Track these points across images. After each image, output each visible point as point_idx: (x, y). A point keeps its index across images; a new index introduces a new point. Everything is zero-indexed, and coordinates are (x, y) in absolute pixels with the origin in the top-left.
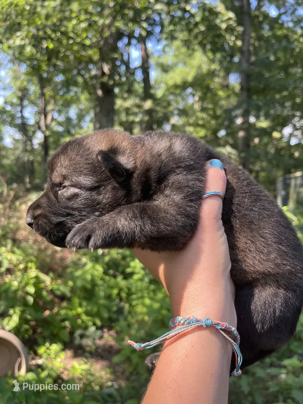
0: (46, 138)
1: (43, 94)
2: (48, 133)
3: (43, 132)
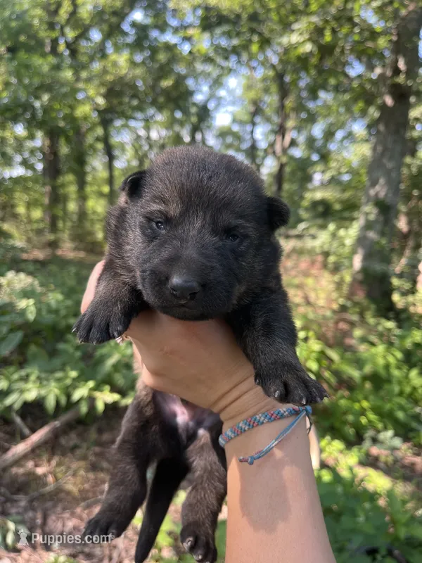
0: (282, 166)
1: (282, 107)
2: (284, 160)
3: (278, 158)
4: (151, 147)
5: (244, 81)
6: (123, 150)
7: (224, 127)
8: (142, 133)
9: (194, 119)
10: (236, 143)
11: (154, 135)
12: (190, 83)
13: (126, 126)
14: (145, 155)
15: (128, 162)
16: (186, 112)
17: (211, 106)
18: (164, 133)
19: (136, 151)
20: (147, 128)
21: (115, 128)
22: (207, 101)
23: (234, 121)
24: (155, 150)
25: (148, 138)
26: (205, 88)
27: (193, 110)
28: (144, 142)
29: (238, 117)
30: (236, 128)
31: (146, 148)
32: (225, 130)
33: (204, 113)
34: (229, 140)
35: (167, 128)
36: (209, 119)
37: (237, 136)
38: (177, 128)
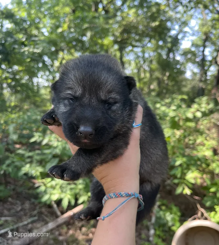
4: (145, 62)
5: (200, 22)
6: (130, 64)
7: (186, 49)
8: (140, 54)
9: (169, 45)
10: (193, 58)
11: (146, 55)
12: (169, 24)
13: (132, 51)
14: (141, 66)
15: (132, 70)
16: (165, 41)
17: (180, 37)
18: (152, 54)
19: (137, 64)
20: (143, 52)
21: (126, 52)
22: (178, 35)
23: (193, 45)
24: (147, 64)
25: (143, 57)
26: (177, 27)
27: (169, 40)
28: (141, 60)
29: (195, 42)
30: (193, 49)
31: (142, 62)
32: (187, 51)
33: (176, 41)
34: (189, 56)
35: (154, 51)
36: (179, 45)
37: (194, 54)
38: (159, 51)
